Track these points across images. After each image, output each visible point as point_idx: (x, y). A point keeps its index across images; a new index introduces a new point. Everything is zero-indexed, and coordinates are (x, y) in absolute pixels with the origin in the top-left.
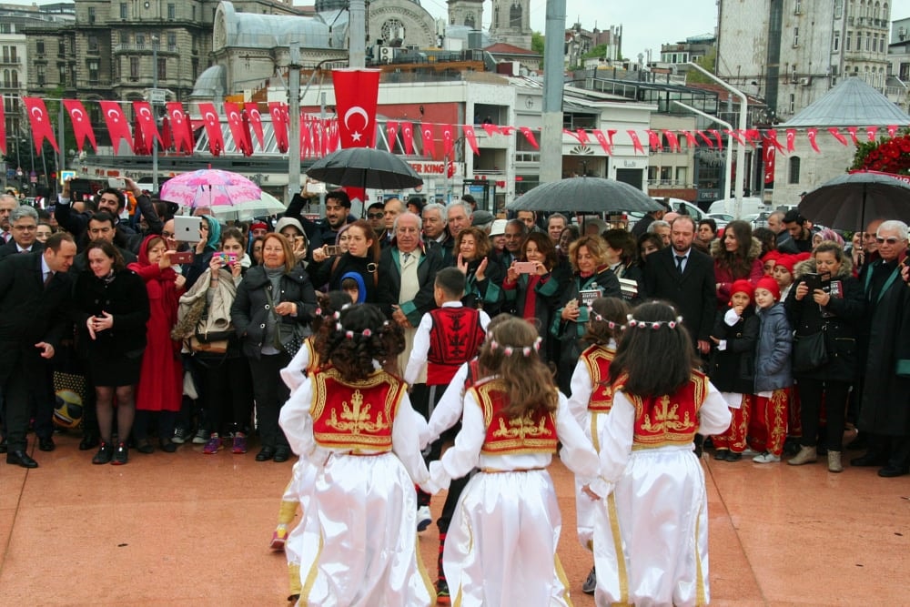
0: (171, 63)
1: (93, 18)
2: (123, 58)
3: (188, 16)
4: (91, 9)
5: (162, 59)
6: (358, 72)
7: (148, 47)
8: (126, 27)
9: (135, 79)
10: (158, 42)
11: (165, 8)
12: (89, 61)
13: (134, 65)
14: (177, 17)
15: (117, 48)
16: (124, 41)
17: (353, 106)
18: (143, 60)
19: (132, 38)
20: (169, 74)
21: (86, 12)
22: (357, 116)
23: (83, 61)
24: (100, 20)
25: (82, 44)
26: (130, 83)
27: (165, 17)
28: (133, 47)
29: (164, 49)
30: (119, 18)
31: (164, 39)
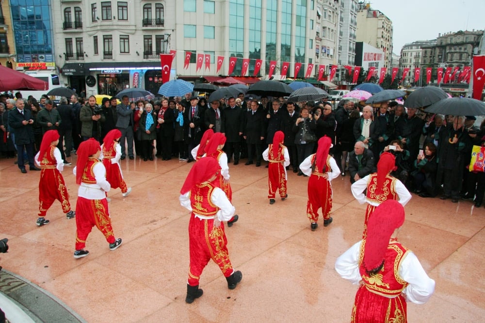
0: (464, 55)
1: (441, 43)
2: (449, 54)
3: (472, 40)
4: (441, 40)
5: (461, 54)
6: (483, 56)
7: (458, 50)
8: (451, 45)
9: (451, 60)
10: (460, 49)
11: (465, 38)
12: (439, 56)
13: (452, 56)
14: (468, 41)
15: (447, 51)
16: (450, 49)
17: (478, 69)
18: (455, 54)
19: (452, 48)
20: (463, 58)
21: (440, 41)
22: (481, 71)
23: (437, 56)
24: (444, 43)
25: (437, 51)
26: (450, 62)
27: (464, 41)
28: (453, 51)
29: (462, 51)
30: (449, 42)
31: (463, 48)
